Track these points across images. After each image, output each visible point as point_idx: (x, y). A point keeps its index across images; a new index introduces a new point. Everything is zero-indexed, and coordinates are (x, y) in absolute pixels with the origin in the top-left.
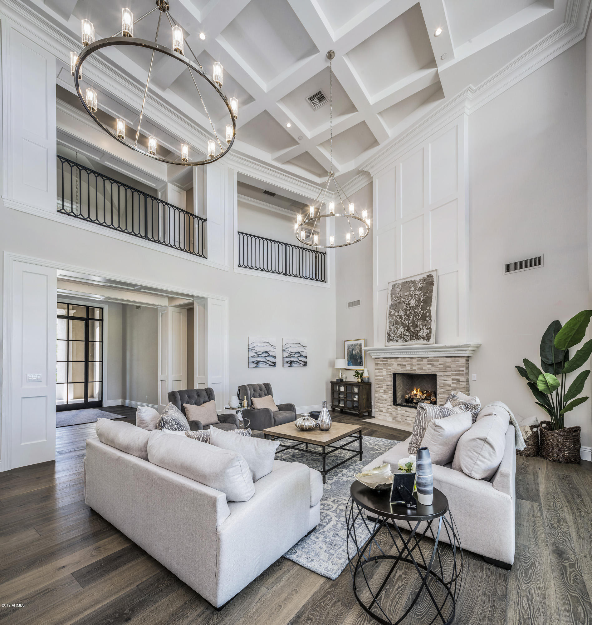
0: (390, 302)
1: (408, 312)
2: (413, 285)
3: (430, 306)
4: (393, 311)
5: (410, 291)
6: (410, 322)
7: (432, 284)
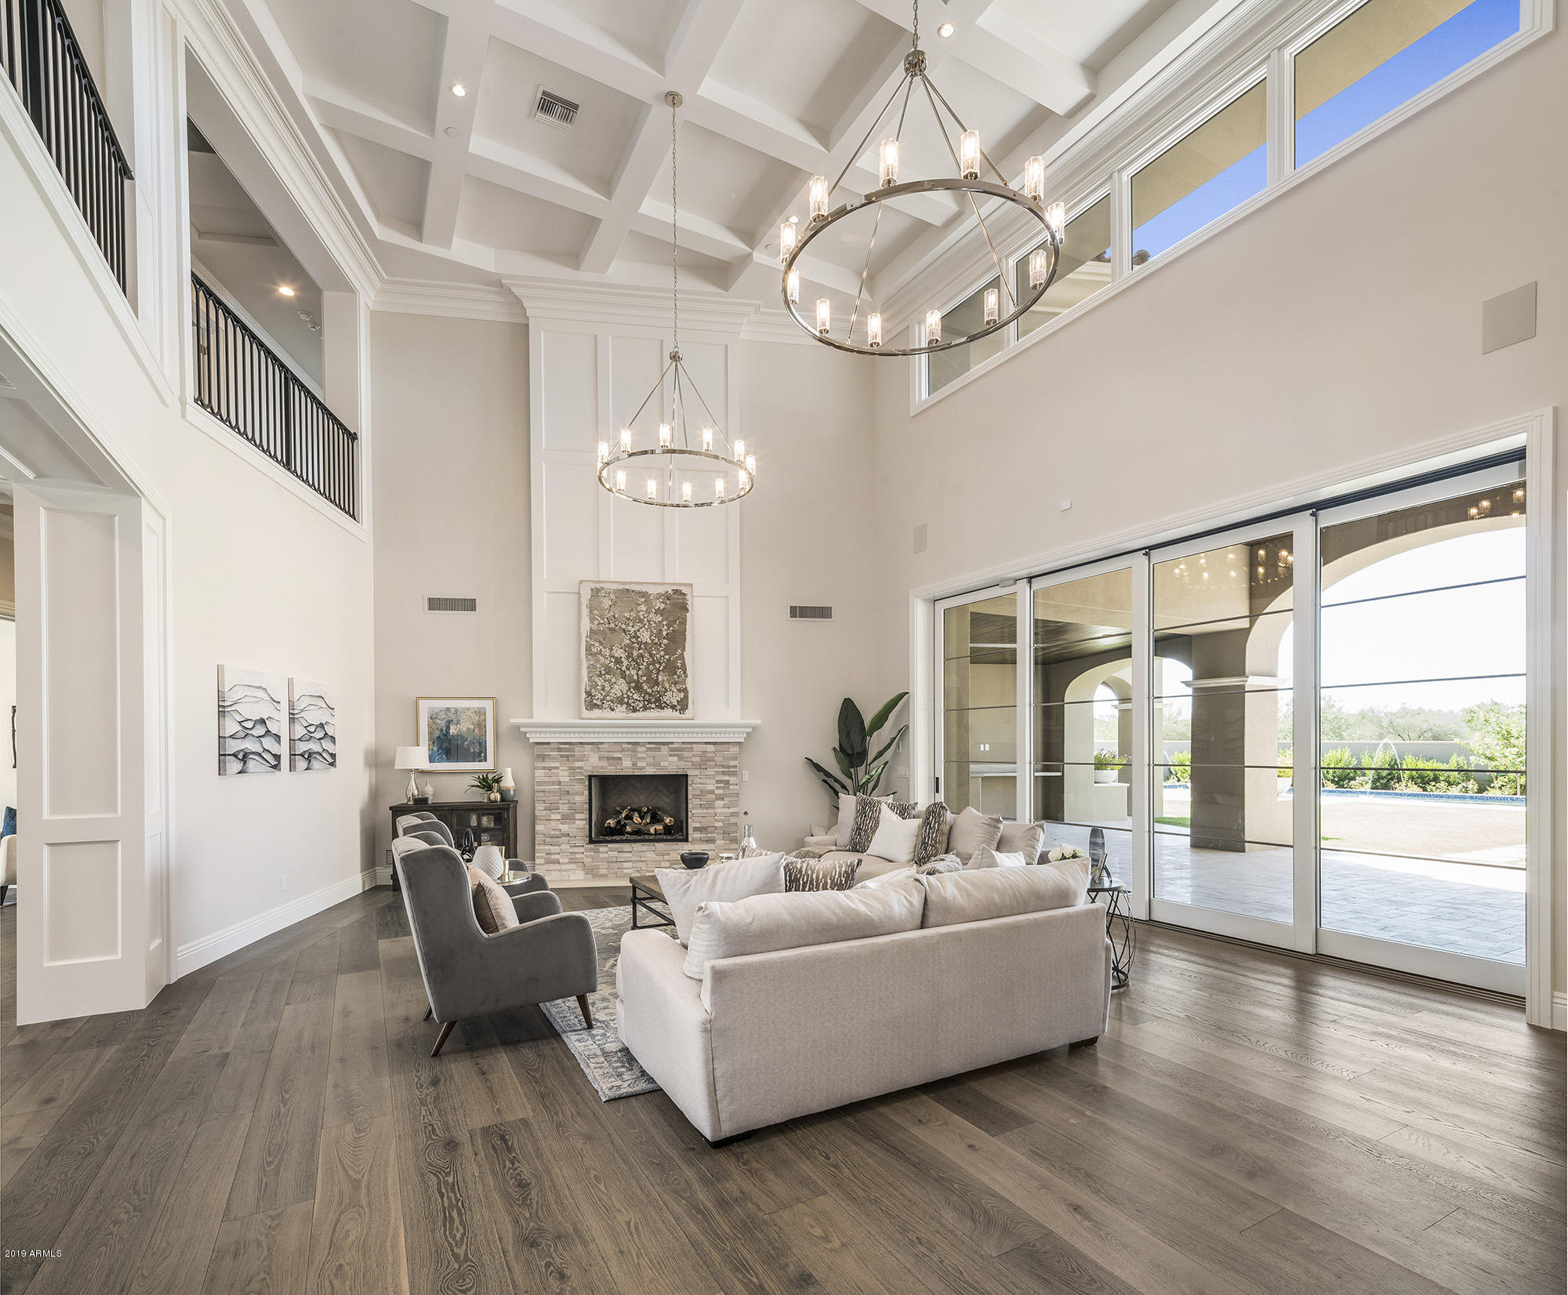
0: (586, 626)
1: (635, 653)
2: (643, 600)
3: (684, 649)
4: (597, 644)
5: (639, 612)
6: (640, 673)
7: (684, 608)
